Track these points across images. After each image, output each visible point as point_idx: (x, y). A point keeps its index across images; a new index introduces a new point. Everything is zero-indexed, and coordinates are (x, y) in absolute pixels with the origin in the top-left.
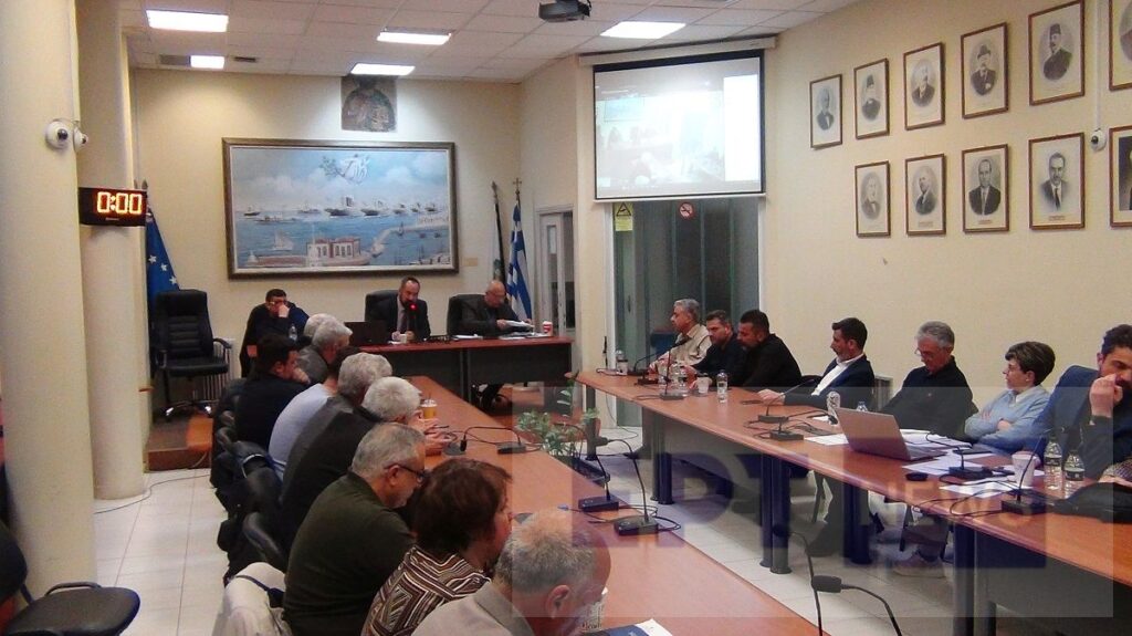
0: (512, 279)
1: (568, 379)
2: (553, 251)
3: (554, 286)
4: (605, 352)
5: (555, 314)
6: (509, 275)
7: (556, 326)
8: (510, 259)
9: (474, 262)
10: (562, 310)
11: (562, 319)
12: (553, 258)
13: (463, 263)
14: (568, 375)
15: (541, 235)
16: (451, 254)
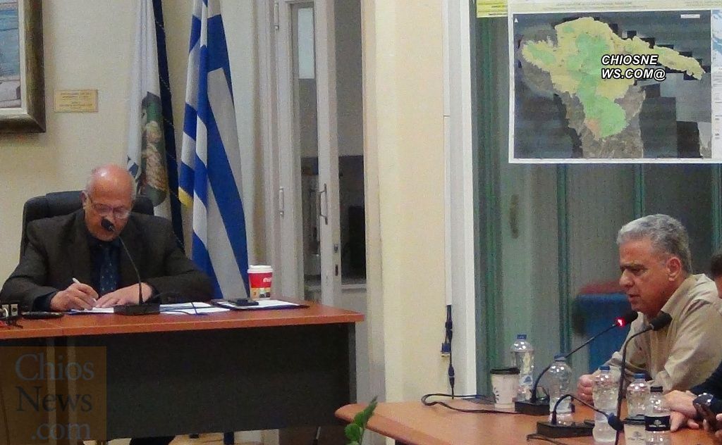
0: (191, 148)
1: (344, 422)
2: (306, 72)
3: (309, 168)
4: (447, 348)
5: (312, 244)
6: (185, 137)
7: (312, 277)
8: (185, 93)
9: (87, 101)
10: (330, 235)
11: (329, 259)
12: (306, 91)
13: (56, 102)
14: (347, 412)
15: (274, 28)
16: (23, 79)
